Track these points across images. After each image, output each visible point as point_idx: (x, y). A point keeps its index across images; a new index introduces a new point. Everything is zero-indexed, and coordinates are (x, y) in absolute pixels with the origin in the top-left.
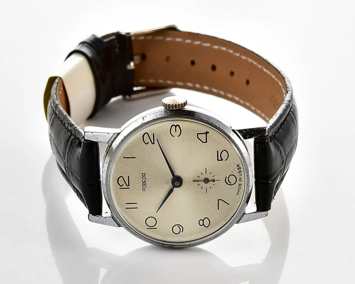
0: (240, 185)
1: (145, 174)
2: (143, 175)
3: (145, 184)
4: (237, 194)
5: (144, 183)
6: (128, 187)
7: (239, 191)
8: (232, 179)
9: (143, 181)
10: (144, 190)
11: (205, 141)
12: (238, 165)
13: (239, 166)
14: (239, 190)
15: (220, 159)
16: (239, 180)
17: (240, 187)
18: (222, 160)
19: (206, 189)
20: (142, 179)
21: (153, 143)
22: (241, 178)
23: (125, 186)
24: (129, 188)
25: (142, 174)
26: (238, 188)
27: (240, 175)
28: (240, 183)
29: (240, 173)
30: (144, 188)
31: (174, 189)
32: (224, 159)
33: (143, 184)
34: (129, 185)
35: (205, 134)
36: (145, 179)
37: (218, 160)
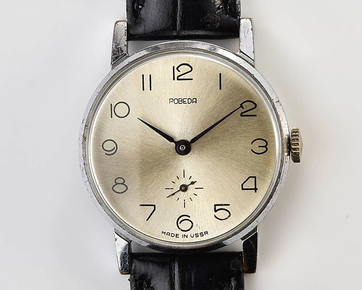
0: (176, 236)
1: (196, 102)
2: (194, 100)
3: (180, 102)
4: (163, 232)
5: (182, 101)
6: (176, 78)
7: (167, 234)
8: (185, 225)
9: (185, 100)
10: (171, 100)
11: (244, 188)
12: (207, 233)
13: (205, 233)
14: (169, 235)
15: (217, 208)
16: (184, 235)
17: (174, 236)
18: (216, 211)
19: (171, 189)
20: (188, 99)
21: (243, 114)
22: (187, 237)
23: (177, 74)
24: (174, 79)
25: (196, 99)
26: (172, 234)
27: (192, 236)
28: (180, 236)
29: (195, 236)
30: (174, 100)
31: (173, 143)
32: (216, 214)
33: (180, 100)
34: (178, 79)
35: (254, 188)
36: (187, 102)
37: (215, 205)
